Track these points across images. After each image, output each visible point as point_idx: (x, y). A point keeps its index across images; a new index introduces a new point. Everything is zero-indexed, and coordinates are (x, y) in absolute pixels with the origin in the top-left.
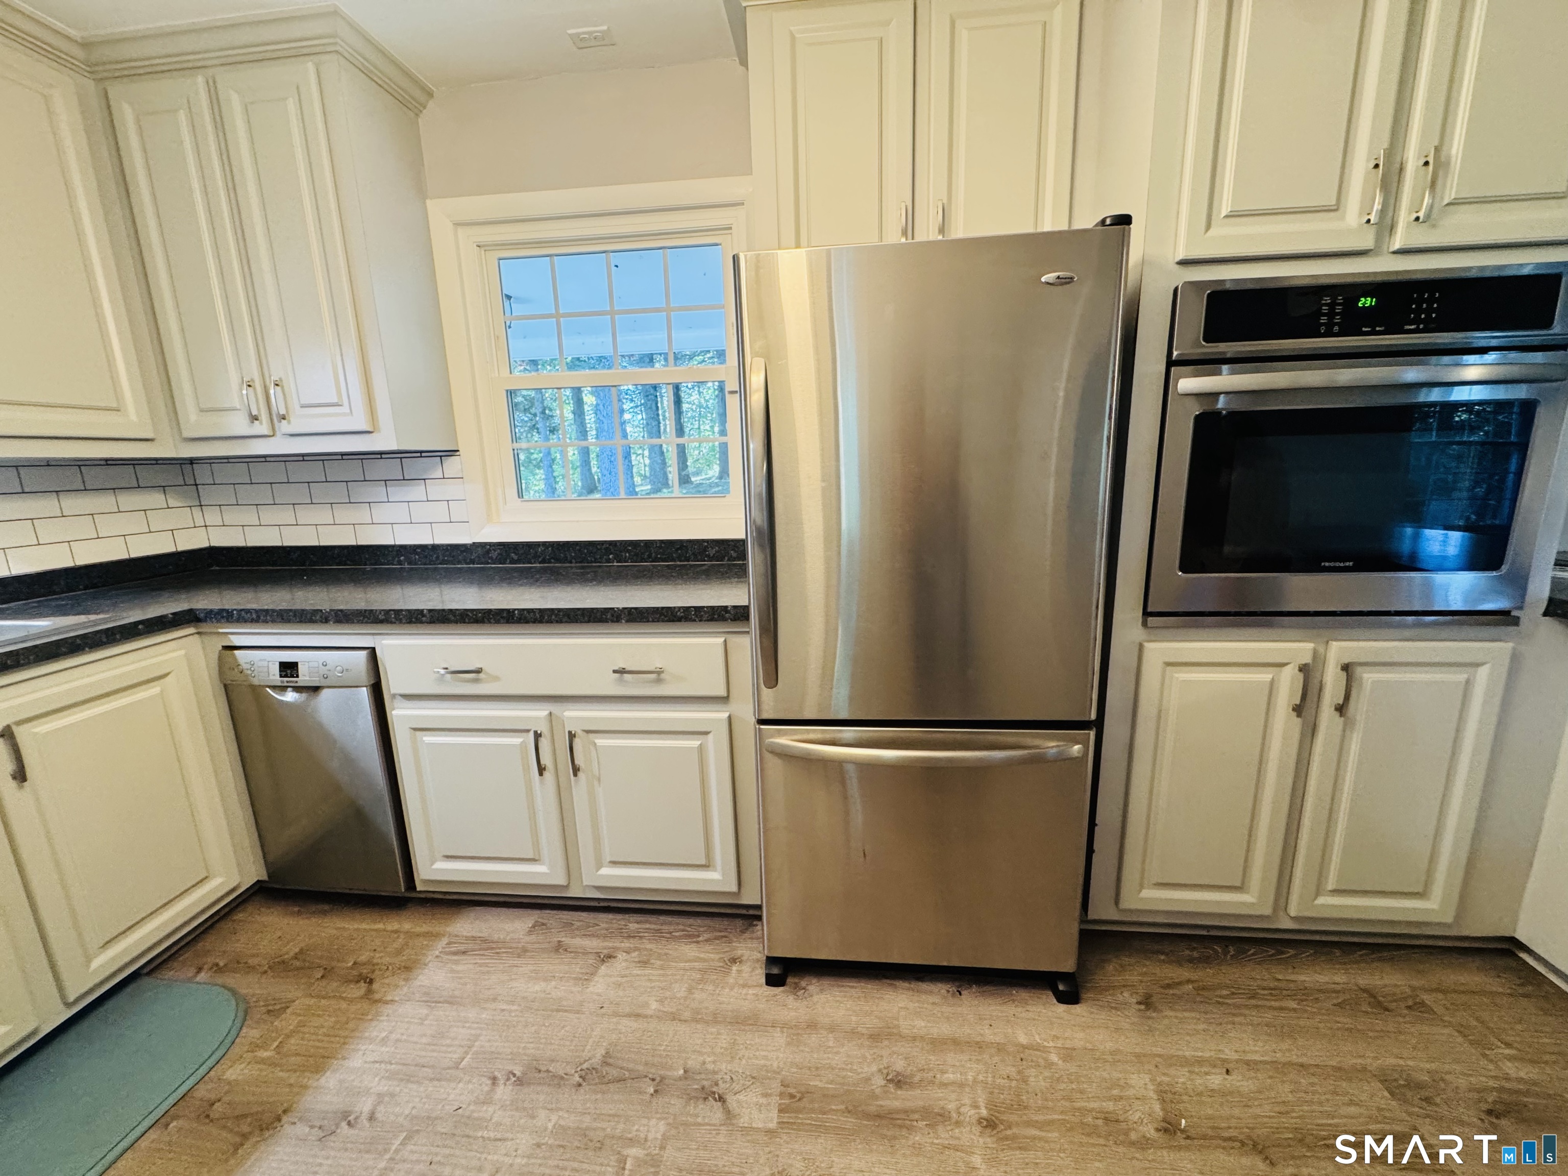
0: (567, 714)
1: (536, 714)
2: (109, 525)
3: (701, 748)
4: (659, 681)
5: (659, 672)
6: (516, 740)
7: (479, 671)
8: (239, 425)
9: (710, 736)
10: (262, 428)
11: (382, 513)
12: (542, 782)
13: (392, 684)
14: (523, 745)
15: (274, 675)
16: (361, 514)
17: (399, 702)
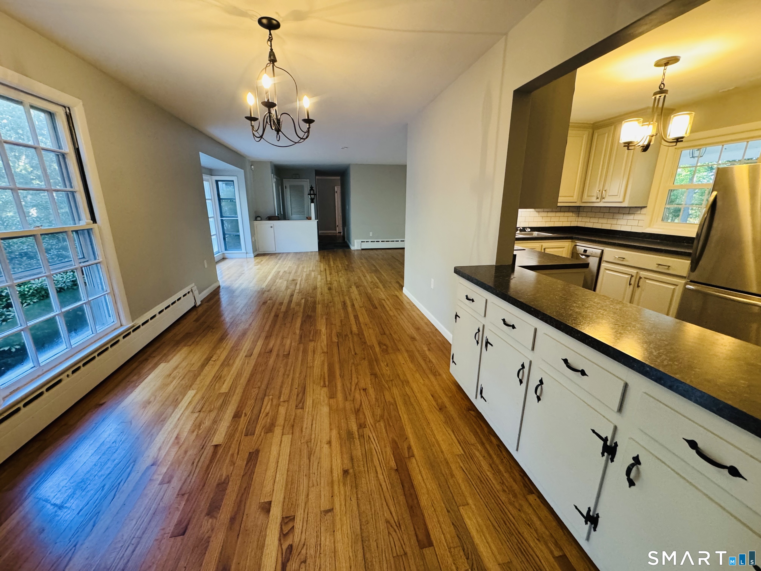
0: (641, 273)
1: (634, 271)
2: (553, 219)
3: (674, 289)
4: (668, 269)
5: (669, 266)
6: (627, 276)
7: (624, 258)
8: (594, 199)
9: (678, 287)
10: (598, 200)
11: (621, 222)
12: (629, 287)
13: (605, 258)
14: (628, 278)
15: (582, 252)
16: (614, 222)
17: (604, 262)
